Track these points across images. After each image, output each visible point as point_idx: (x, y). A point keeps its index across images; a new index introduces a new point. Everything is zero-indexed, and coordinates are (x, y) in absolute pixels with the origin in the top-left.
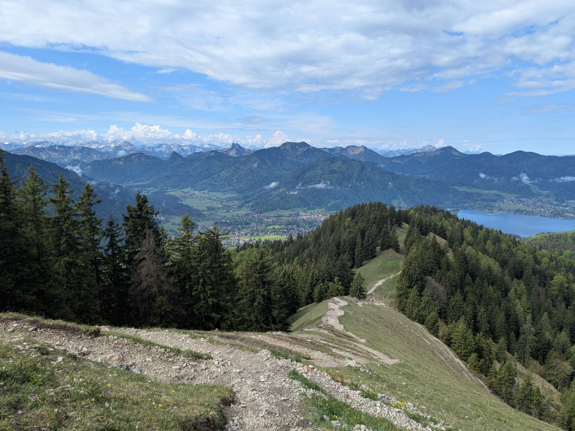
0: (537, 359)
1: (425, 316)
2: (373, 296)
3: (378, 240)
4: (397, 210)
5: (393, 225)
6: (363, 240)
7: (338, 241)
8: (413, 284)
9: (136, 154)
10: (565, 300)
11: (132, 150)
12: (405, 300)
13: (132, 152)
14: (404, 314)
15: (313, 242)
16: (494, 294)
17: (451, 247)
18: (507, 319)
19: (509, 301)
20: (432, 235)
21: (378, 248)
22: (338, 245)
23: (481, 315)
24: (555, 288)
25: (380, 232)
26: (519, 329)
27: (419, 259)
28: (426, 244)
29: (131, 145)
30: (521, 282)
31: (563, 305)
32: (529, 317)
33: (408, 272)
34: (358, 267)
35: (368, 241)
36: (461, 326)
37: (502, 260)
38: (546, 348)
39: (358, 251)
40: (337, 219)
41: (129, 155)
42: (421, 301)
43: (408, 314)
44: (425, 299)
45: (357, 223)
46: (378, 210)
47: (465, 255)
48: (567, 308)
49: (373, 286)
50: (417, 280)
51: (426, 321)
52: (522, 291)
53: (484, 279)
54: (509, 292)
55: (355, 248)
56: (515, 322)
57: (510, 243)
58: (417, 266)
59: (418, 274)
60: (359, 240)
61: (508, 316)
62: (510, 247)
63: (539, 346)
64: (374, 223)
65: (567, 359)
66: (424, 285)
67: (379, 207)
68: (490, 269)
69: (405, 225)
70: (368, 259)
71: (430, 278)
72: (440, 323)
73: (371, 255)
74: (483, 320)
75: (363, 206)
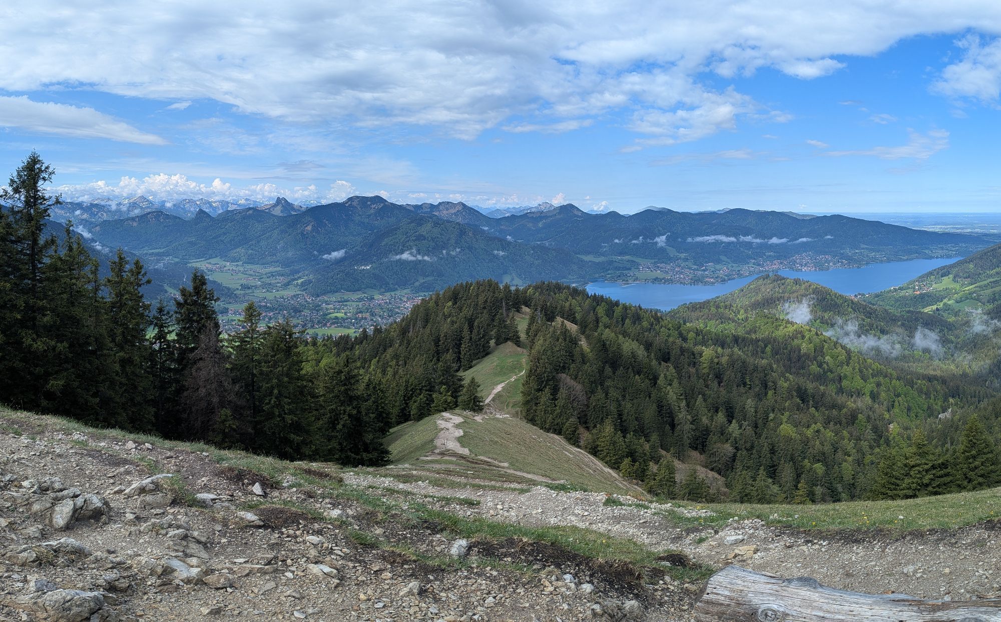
0: (696, 449)
1: (562, 424)
2: (491, 407)
3: (492, 331)
4: (513, 288)
5: (509, 309)
6: (471, 332)
7: (436, 335)
8: (543, 385)
9: (154, 212)
10: (717, 377)
11: (148, 207)
12: (534, 408)
13: (149, 210)
14: (534, 425)
15: (398, 338)
16: (642, 384)
17: (583, 333)
18: (659, 412)
19: (660, 390)
20: (559, 319)
21: (492, 342)
22: (437, 341)
23: (628, 413)
24: (705, 365)
25: (493, 320)
26: (673, 421)
27: (549, 353)
28: (554, 332)
29: (148, 201)
30: (670, 365)
31: (716, 383)
32: (683, 404)
33: (536, 370)
34: (465, 370)
35: (479, 334)
36: (608, 428)
37: (646, 341)
38: (704, 435)
39: (465, 348)
40: (431, 304)
41: (145, 215)
42: (556, 406)
43: (540, 425)
44: (560, 402)
45: (461, 309)
46: (489, 290)
47: (603, 341)
48: (719, 386)
49: (490, 394)
50: (548, 380)
51: (564, 429)
52: (672, 376)
53: (628, 368)
54: (658, 379)
55: (461, 344)
56: (668, 414)
57: (652, 319)
58: (547, 362)
59: (549, 373)
60: (466, 333)
61: (660, 407)
62: (652, 325)
63: (698, 434)
64: (484, 308)
65: (727, 441)
66: (556, 386)
67: (490, 286)
68: (634, 355)
69: (525, 309)
70: (479, 358)
71: (564, 376)
72: (581, 430)
73: (483, 352)
74: (630, 418)
75: (468, 286)
